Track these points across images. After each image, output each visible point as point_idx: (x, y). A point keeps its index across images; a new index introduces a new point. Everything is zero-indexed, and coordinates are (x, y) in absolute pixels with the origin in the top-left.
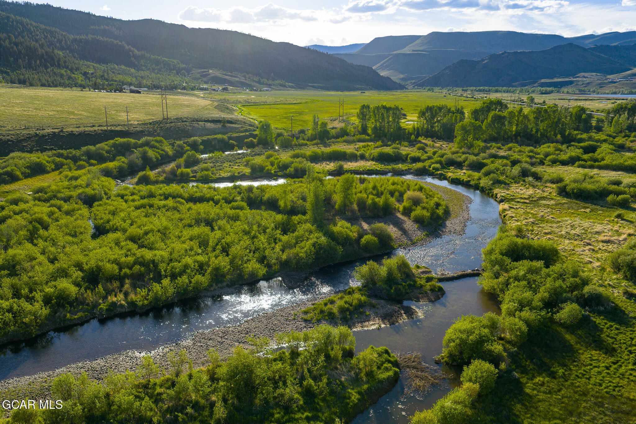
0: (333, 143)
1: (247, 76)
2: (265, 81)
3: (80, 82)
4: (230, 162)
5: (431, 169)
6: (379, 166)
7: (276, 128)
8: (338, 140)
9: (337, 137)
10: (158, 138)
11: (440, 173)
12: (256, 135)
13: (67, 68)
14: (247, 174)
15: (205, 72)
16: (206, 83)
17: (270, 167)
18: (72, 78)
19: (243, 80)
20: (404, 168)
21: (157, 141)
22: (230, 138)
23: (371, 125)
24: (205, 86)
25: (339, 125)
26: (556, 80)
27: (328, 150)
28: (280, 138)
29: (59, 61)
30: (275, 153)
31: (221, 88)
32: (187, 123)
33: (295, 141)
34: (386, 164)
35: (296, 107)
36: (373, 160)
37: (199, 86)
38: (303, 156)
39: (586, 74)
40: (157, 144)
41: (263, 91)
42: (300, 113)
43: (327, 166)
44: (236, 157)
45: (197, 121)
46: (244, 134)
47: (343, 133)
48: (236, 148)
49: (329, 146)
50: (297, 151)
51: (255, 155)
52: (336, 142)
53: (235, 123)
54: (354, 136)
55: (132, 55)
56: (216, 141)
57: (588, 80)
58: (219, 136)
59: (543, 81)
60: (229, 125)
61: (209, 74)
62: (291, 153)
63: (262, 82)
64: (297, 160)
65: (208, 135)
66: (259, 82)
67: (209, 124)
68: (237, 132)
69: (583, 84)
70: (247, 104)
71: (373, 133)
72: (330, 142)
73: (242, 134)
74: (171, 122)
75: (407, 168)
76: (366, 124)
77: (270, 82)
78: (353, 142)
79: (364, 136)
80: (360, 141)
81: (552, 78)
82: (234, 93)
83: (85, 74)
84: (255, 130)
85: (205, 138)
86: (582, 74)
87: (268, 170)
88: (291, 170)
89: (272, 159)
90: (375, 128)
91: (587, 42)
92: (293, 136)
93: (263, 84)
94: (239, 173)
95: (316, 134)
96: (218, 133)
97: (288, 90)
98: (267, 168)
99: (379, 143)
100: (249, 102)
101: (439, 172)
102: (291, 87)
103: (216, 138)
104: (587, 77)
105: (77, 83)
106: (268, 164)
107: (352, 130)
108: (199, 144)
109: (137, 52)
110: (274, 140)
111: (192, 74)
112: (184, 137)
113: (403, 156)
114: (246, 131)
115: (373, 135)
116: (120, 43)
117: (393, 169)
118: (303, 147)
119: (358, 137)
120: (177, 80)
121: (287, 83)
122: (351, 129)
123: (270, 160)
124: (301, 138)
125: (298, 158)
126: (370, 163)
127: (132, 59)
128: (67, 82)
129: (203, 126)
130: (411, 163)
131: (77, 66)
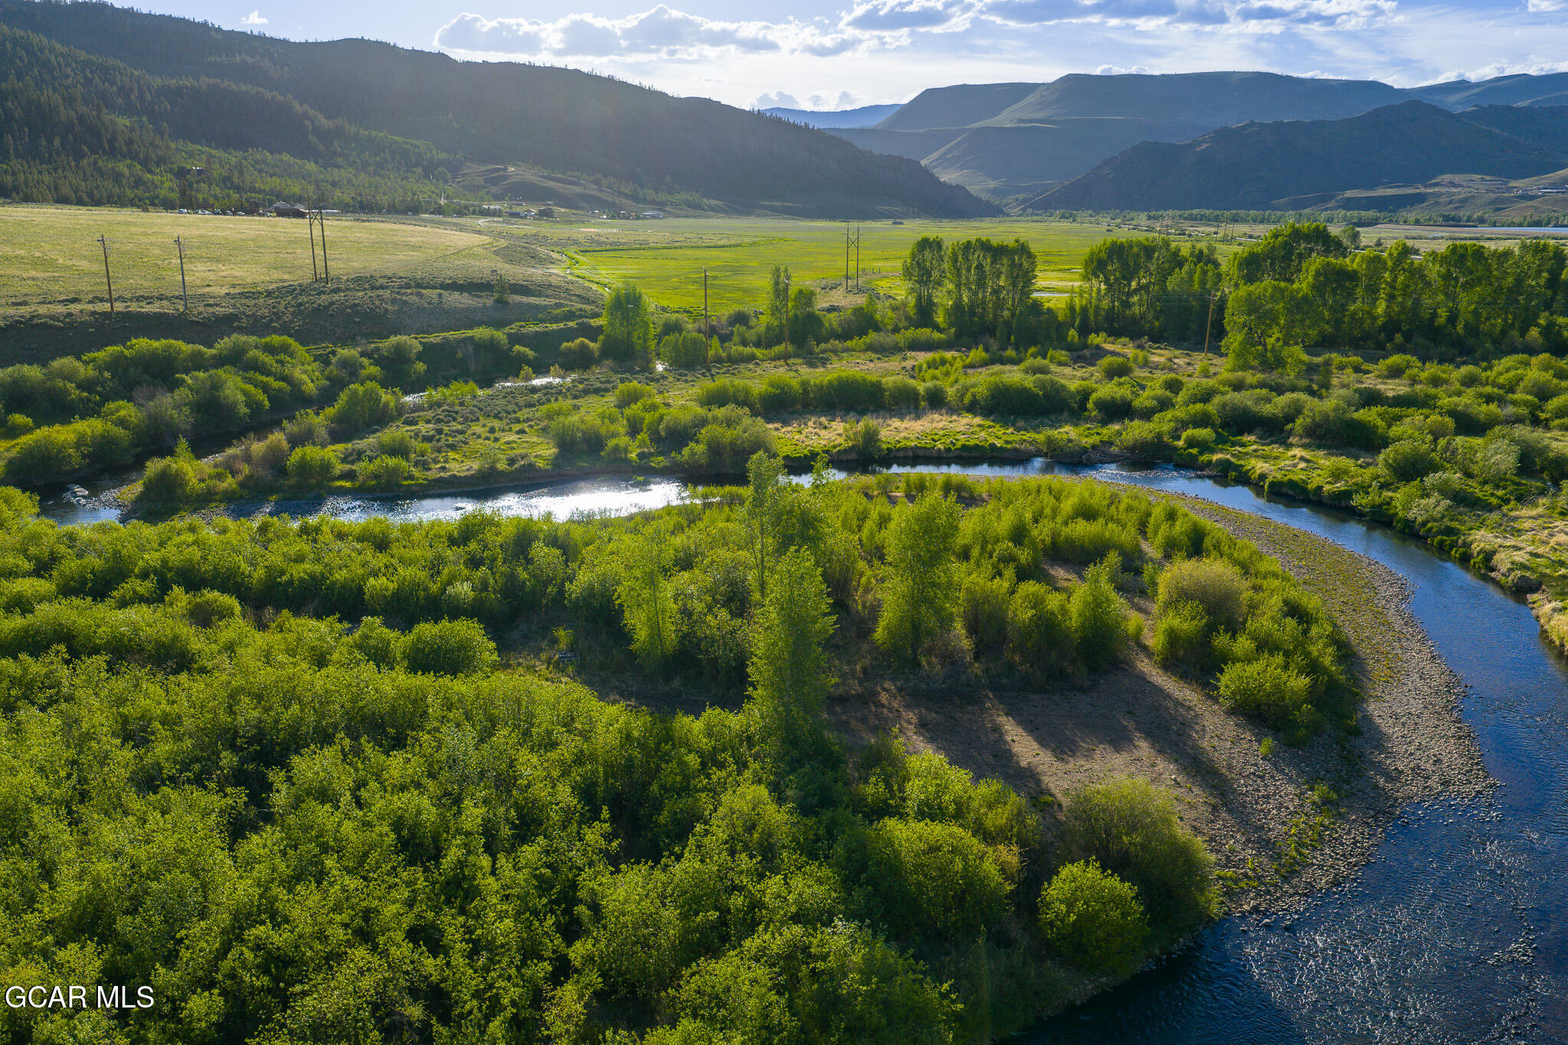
0: (835, 352)
1: (605, 182)
2: (650, 193)
3: (163, 193)
4: (496, 416)
5: (1181, 443)
6: (999, 435)
7: (664, 309)
8: (849, 344)
9: (845, 334)
10: (276, 339)
11: (1220, 462)
12: (599, 330)
13: (134, 156)
14: (541, 464)
15: (498, 170)
16: (498, 198)
17: (624, 440)
18: (144, 183)
19: (592, 190)
20: (1088, 441)
21: (270, 349)
22: (515, 339)
23: (943, 298)
24: (495, 206)
25: (847, 301)
26: (1380, 192)
27: (819, 376)
28: (671, 338)
29: (112, 141)
30: (652, 388)
31: (534, 211)
32: (386, 294)
33: (715, 348)
34: (1021, 423)
35: (727, 255)
36: (973, 408)
37: (481, 206)
38: (742, 400)
39: (1457, 178)
40: (268, 359)
41: (645, 218)
42: (737, 270)
43: (823, 432)
44: (521, 400)
45: (419, 286)
46: (561, 325)
47: (863, 323)
48: (527, 369)
49: (824, 362)
50: (723, 381)
51: (586, 392)
52: (844, 350)
53: (539, 294)
54: (896, 330)
55: (310, 128)
56: (471, 349)
57: (1461, 193)
58: (481, 333)
59: (1349, 194)
60: (517, 298)
61: (506, 178)
62: (705, 385)
63: (641, 195)
64: (721, 412)
65: (449, 329)
66: (634, 197)
67: (456, 295)
68: (542, 321)
69: (1450, 202)
70: (596, 247)
71: (951, 325)
72: (824, 351)
73: (555, 326)
74: (336, 291)
75: (1094, 440)
76: (930, 296)
77: (662, 197)
78: (894, 350)
79: (927, 331)
80: (917, 346)
81: (1372, 188)
82: (570, 222)
83: (181, 173)
84: (597, 315)
85: (434, 338)
86: (1447, 177)
87: (616, 449)
88: (695, 450)
89: (635, 409)
90: (958, 306)
91: (1452, 99)
92: (712, 331)
93: (644, 201)
94: (512, 461)
95: (781, 326)
96: (479, 324)
97: (707, 217)
98: (612, 443)
99: (977, 354)
100: (600, 243)
101: (1215, 457)
102: (716, 210)
103: (471, 338)
104: (1461, 186)
105: (157, 197)
106: (621, 427)
107: (890, 314)
108: (413, 355)
109: (322, 121)
110: (653, 344)
111: (464, 175)
112: (367, 336)
113: (1072, 395)
114: (570, 316)
115: (953, 330)
116: (281, 98)
117: (1050, 441)
118: (742, 366)
119: (911, 333)
120: (424, 191)
121: (705, 200)
122: (883, 312)
123: (628, 411)
124: (736, 338)
125: (722, 404)
126: (965, 421)
127: (311, 138)
128: (130, 194)
129: (435, 300)
130: (1104, 423)
131: (160, 153)
